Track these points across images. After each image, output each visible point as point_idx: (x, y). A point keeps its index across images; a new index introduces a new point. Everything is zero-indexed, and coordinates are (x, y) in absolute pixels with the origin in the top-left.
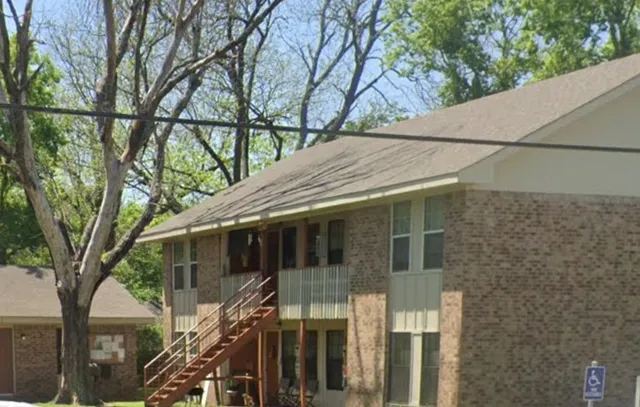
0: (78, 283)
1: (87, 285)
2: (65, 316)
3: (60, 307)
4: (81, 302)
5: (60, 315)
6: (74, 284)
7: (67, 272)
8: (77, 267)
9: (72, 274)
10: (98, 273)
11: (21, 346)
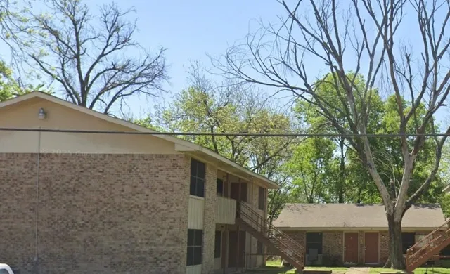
0: (394, 211)
1: (399, 212)
2: (389, 227)
3: (387, 222)
4: (396, 220)
5: (388, 226)
6: (392, 211)
7: (389, 206)
8: (394, 204)
9: (392, 207)
10: (404, 206)
11: (382, 240)
